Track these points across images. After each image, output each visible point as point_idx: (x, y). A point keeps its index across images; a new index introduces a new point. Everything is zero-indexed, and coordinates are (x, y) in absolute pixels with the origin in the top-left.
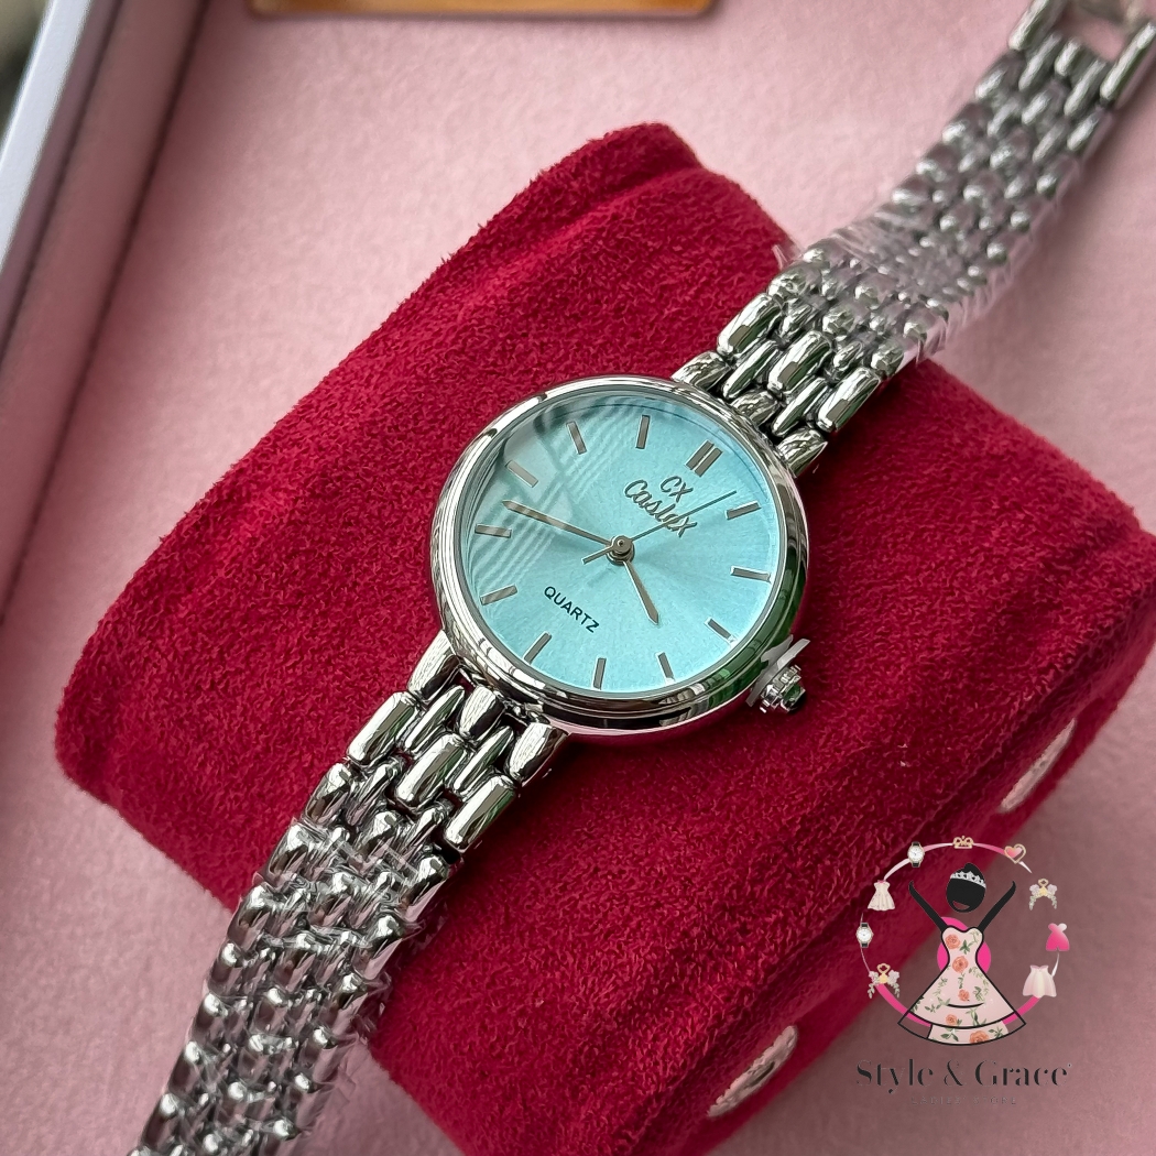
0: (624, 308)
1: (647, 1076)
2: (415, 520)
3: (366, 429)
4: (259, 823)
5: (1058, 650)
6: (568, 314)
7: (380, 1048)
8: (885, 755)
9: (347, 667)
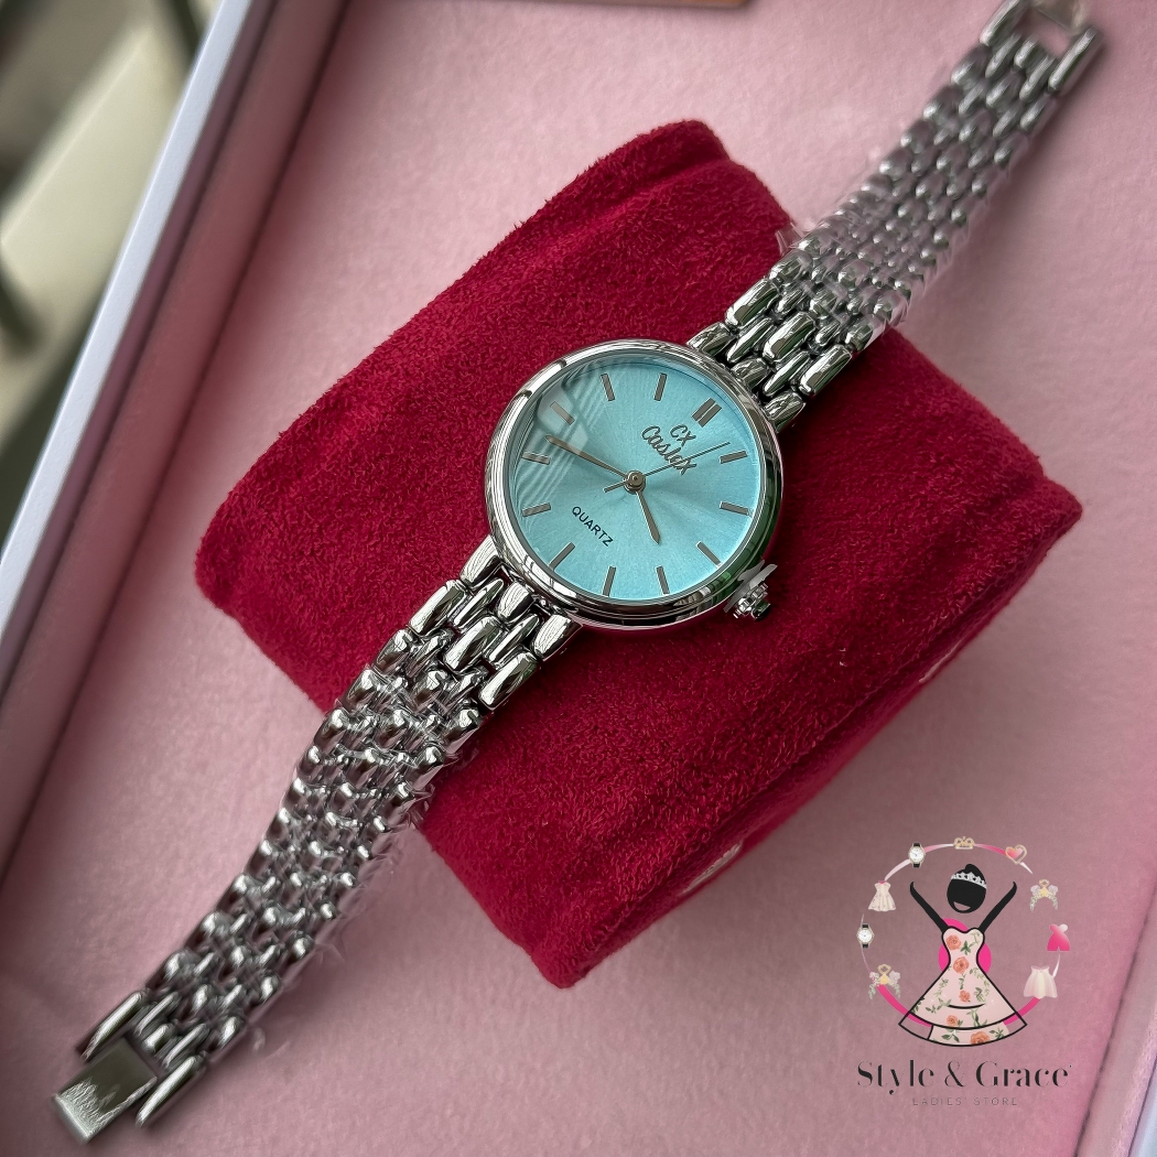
0: (654, 279)
1: (623, 887)
2: (477, 439)
3: (444, 362)
4: (343, 660)
6: (609, 281)
8: (828, 656)
9: (416, 551)
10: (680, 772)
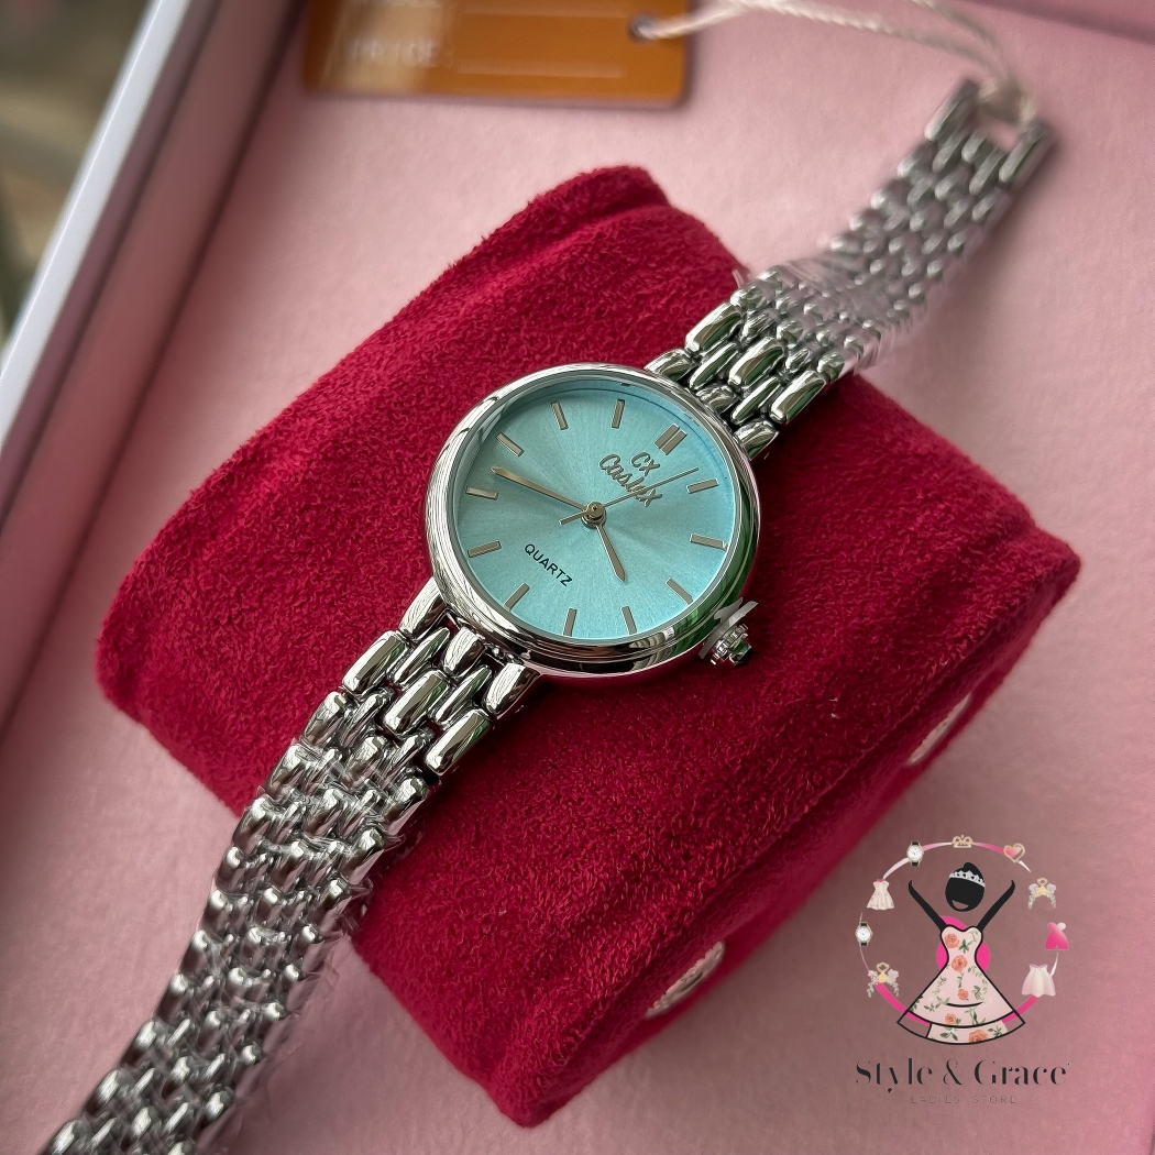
0: (604, 312)
1: (595, 982)
2: (414, 484)
3: (375, 403)
4: (265, 743)
5: (972, 623)
6: (555, 314)
7: (361, 943)
8: (818, 707)
9: (348, 609)
10: (657, 843)
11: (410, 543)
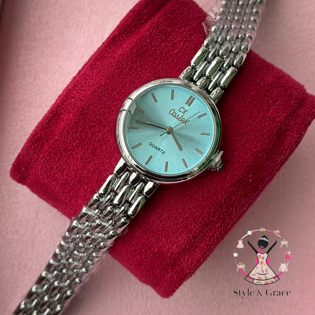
0: (163, 51)
2: (110, 120)
5: (290, 142)
6: (147, 55)
8: (245, 179)
9: (95, 163)
10: (201, 227)
11: (112, 140)
